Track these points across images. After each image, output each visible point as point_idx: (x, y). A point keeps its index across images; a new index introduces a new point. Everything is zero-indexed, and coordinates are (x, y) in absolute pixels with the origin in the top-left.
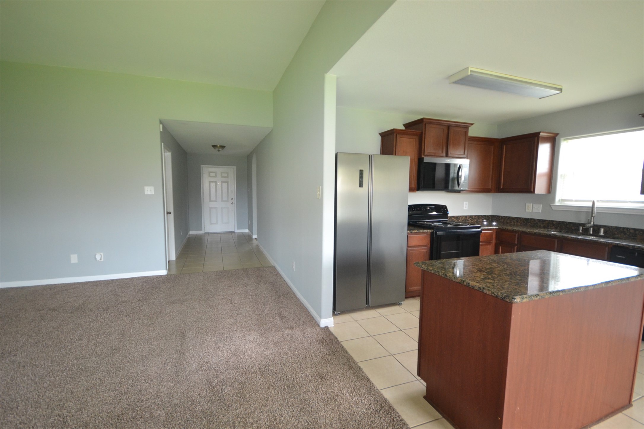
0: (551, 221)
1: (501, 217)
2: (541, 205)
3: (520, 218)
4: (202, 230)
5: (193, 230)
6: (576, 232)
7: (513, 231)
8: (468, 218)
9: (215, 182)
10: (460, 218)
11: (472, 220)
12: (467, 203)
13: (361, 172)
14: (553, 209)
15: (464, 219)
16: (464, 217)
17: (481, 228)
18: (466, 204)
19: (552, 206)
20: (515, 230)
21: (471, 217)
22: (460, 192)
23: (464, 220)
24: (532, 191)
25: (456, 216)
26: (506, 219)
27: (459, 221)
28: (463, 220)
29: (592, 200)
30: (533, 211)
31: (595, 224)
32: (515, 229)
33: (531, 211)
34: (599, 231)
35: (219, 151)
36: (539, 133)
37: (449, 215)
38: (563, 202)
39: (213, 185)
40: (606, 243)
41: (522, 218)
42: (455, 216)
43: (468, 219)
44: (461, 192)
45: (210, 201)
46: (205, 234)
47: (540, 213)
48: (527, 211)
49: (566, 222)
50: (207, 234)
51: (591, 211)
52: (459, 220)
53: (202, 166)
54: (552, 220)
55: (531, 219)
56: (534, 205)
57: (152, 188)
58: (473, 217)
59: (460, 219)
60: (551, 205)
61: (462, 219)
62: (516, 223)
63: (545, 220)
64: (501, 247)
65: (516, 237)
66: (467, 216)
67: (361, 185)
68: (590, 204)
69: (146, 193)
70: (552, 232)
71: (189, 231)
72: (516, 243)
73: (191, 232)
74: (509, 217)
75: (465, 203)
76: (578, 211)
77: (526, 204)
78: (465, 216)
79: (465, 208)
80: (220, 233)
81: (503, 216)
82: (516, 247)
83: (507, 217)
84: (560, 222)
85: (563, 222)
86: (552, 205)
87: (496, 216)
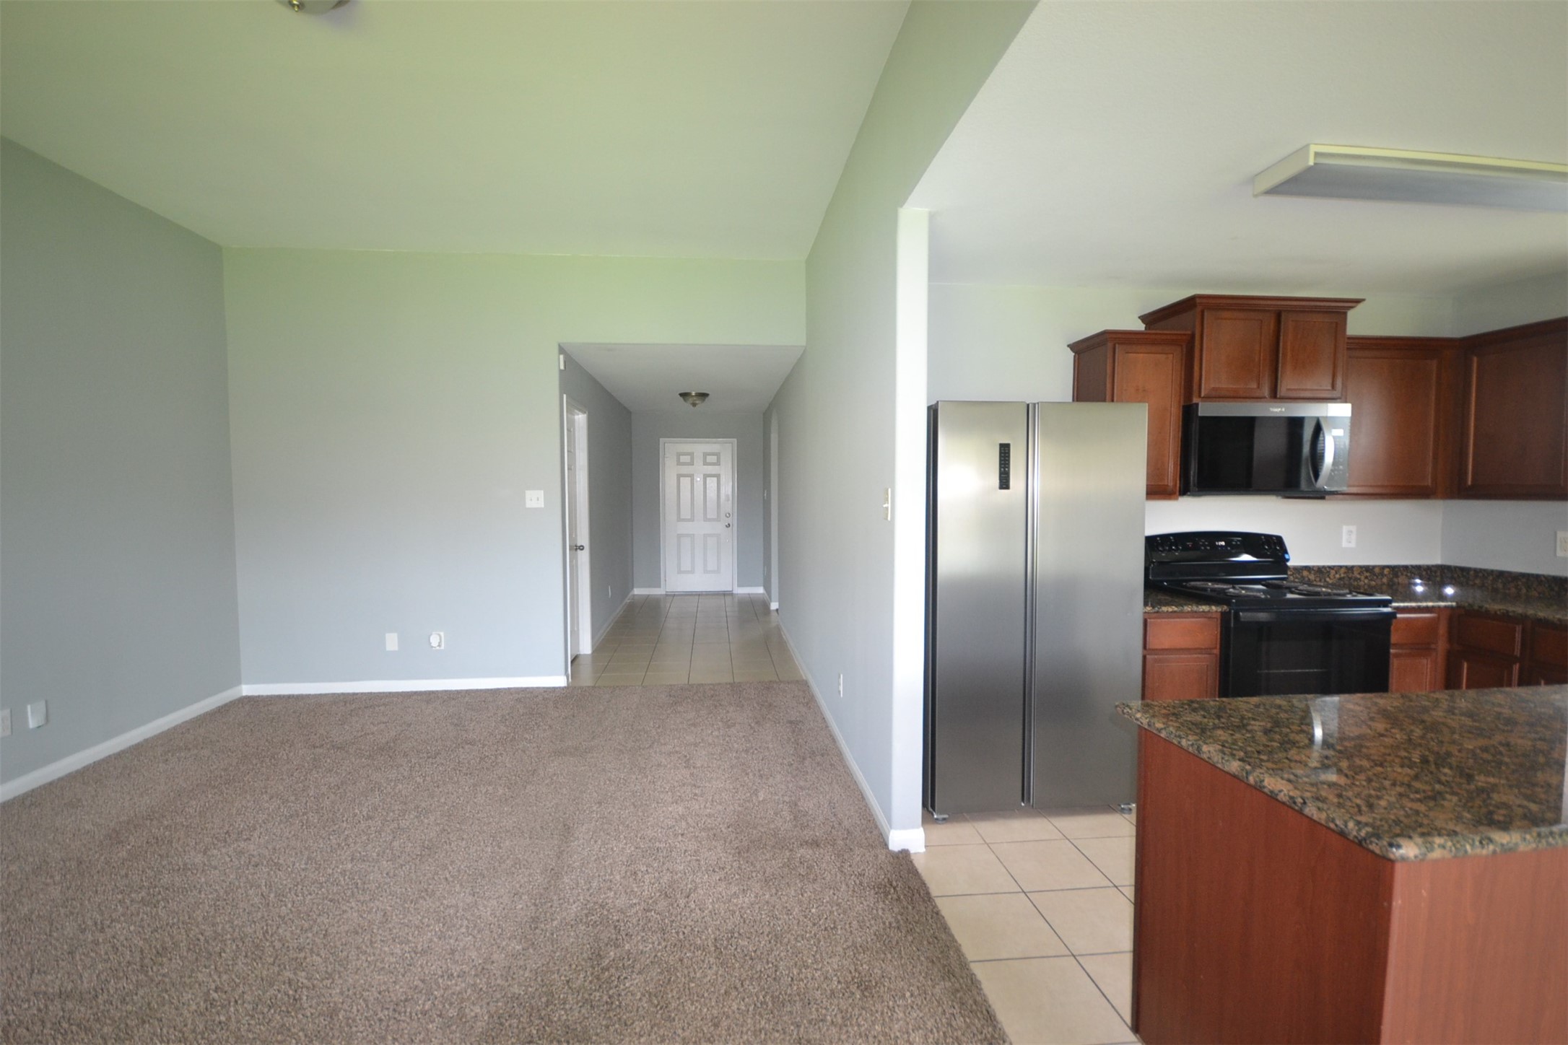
1: (1472, 573)
3: (1537, 577)
4: (660, 587)
5: (639, 587)
7: (1506, 617)
8: (1359, 574)
9: (691, 476)
10: (1327, 572)
11: (1371, 580)
12: (1353, 528)
13: (1005, 451)
15: (1342, 575)
16: (1343, 570)
17: (1395, 604)
18: (1350, 531)
20: (1511, 614)
21: (1368, 569)
22: (1322, 498)
23: (1344, 578)
26: (1491, 578)
27: (1325, 581)
28: (1340, 579)
32: (1514, 612)
35: (694, 405)
37: (1289, 564)
39: (685, 482)
41: (1544, 576)
42: (1314, 566)
43: (1358, 576)
44: (1327, 497)
45: (679, 519)
46: (667, 595)
48: (1560, 554)
50: (670, 595)
52: (1328, 579)
53: (662, 440)
57: (541, 493)
58: (1377, 570)
59: (1331, 577)
61: (1337, 576)
62: (1524, 591)
64: (1465, 665)
65: (1518, 636)
66: (1353, 567)
67: (1004, 483)
69: (529, 504)
71: (632, 589)
72: (1517, 652)
73: (637, 591)
75: (1345, 529)
77: (1556, 533)
78: (1346, 567)
79: (1345, 544)
80: (699, 594)
81: (1481, 570)
82: (1516, 667)
83: (1492, 571)
87: (1456, 568)
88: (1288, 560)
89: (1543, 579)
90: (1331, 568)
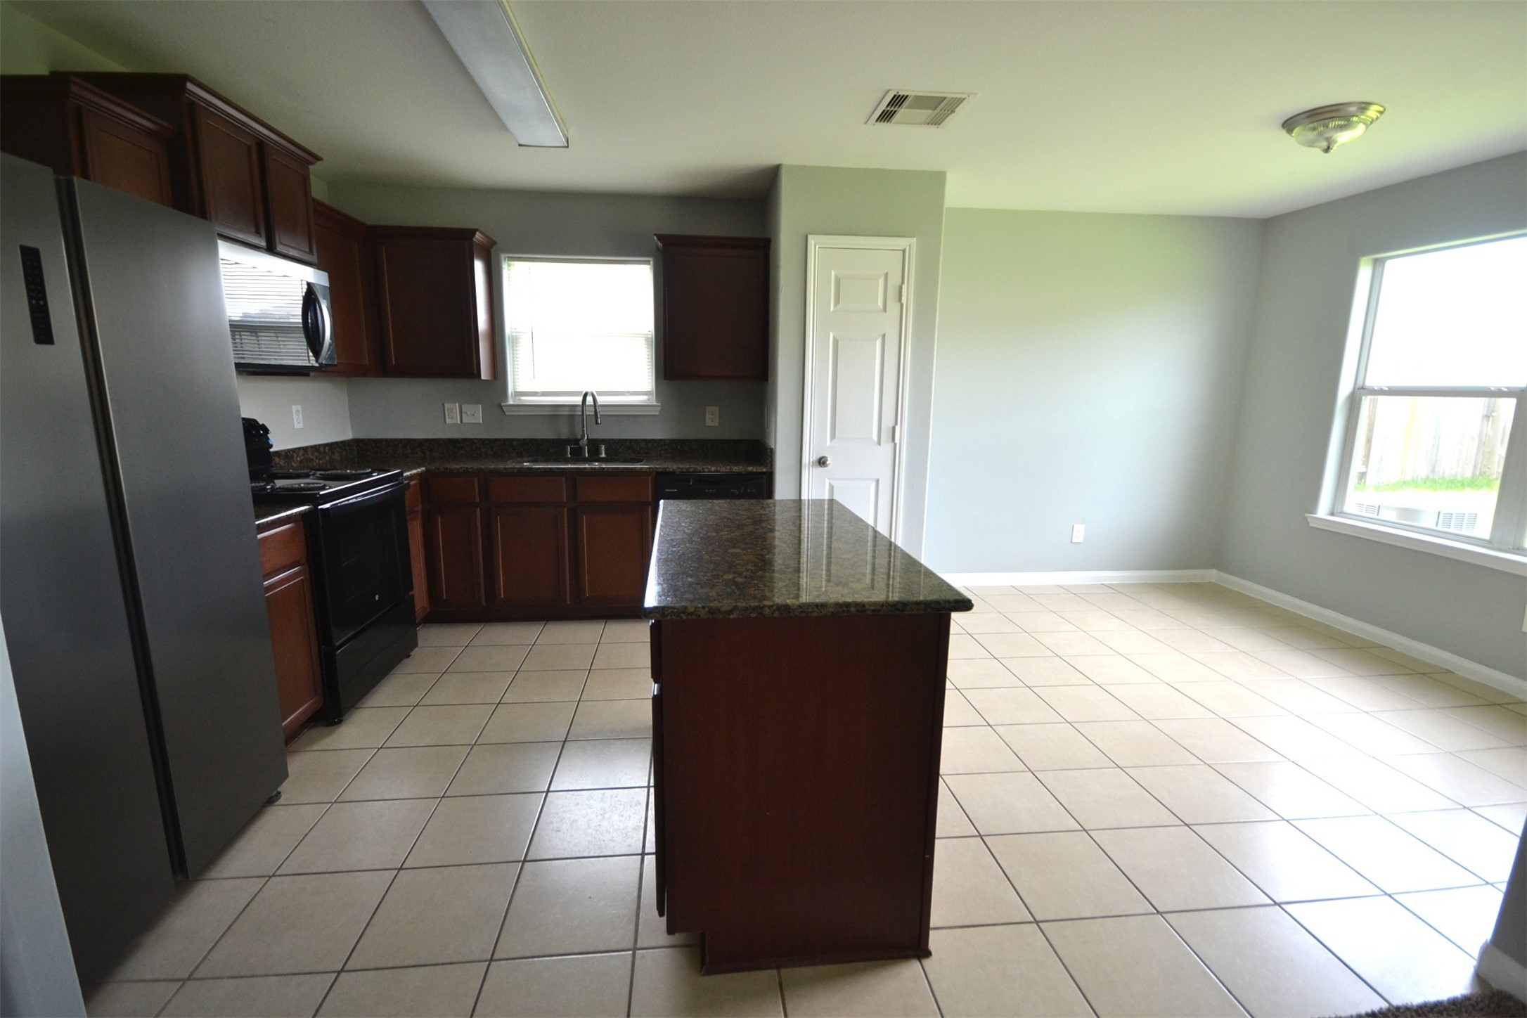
0: (508, 439)
1: (384, 443)
2: (480, 406)
3: (436, 441)
6: (560, 457)
8: (311, 454)
10: (292, 456)
11: (319, 460)
12: (299, 407)
13: (32, 262)
14: (507, 413)
15: (302, 458)
16: (301, 452)
17: (404, 476)
18: (298, 411)
19: (504, 408)
21: (315, 448)
23: (303, 460)
24: (475, 372)
25: (284, 450)
26: (400, 446)
27: (293, 466)
28: (300, 461)
29: (582, 392)
30: (463, 422)
31: (589, 438)
32: (472, 468)
33: (459, 422)
34: (598, 452)
36: (473, 232)
37: (271, 450)
38: (518, 398)
40: (648, 470)
41: (441, 439)
42: (282, 451)
43: (311, 457)
47: (479, 424)
48: (448, 421)
49: (536, 440)
51: (593, 413)
52: (293, 464)
54: (511, 437)
55: (465, 440)
56: (463, 406)
58: (321, 449)
59: (295, 459)
60: (502, 404)
61: (299, 459)
63: (496, 440)
64: (439, 519)
65: (476, 486)
66: (307, 447)
67: (43, 333)
68: (578, 400)
70: (525, 464)
72: (477, 500)
74: (409, 441)
75: (295, 408)
76: (554, 414)
77: (443, 405)
78: (302, 448)
79: (297, 426)
82: (478, 511)
83: (401, 439)
84: (525, 440)
85: (532, 441)
86: (505, 406)
87: (369, 440)
88: (271, 446)
89: (441, 442)
90: (294, 450)
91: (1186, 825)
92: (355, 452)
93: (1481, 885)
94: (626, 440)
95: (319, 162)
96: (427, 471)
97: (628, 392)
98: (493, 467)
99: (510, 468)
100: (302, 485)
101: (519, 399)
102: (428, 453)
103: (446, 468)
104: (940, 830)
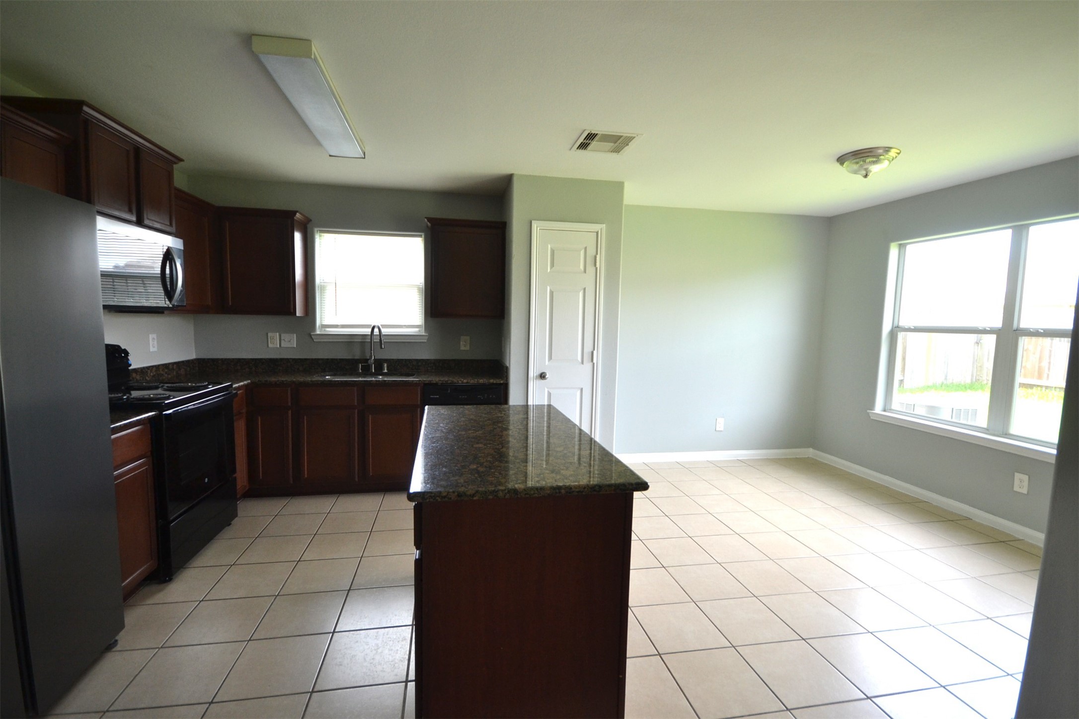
0: (315, 359)
1: (220, 362)
2: (295, 335)
6: (353, 372)
7: (282, 384)
8: (162, 370)
10: (147, 372)
11: (168, 374)
12: (155, 336)
14: (315, 340)
15: (154, 373)
16: (154, 369)
17: (233, 387)
18: (154, 339)
19: (313, 337)
21: (166, 366)
23: (155, 375)
24: (292, 311)
25: (141, 368)
26: (233, 364)
27: (146, 380)
28: (154, 376)
29: (371, 325)
30: (282, 346)
31: (376, 358)
33: (278, 346)
34: (382, 368)
36: (295, 213)
37: (130, 368)
38: (323, 329)
40: (418, 382)
41: (264, 359)
42: (138, 368)
43: (162, 373)
47: (294, 348)
48: (270, 345)
49: (337, 359)
51: (379, 341)
52: (147, 378)
54: (317, 357)
55: (282, 360)
56: (282, 335)
58: (171, 366)
59: (148, 375)
60: (312, 333)
61: (152, 374)
63: (306, 359)
64: (259, 417)
65: (289, 394)
66: (159, 365)
68: (368, 331)
70: (327, 377)
72: (290, 404)
74: (239, 360)
75: (151, 336)
76: (350, 341)
77: (267, 334)
78: (155, 366)
79: (152, 349)
81: (226, 359)
82: (290, 413)
83: (233, 359)
84: (328, 359)
85: (333, 360)
86: (313, 335)
87: (209, 359)
88: (130, 365)
89: (264, 361)
90: (148, 368)
91: (803, 639)
92: (197, 368)
93: (1005, 676)
94: (402, 360)
95: (182, 163)
96: (252, 383)
97: (405, 326)
98: (302, 380)
99: (316, 381)
100: (152, 396)
101: (325, 330)
102: (254, 369)
103: (267, 381)
104: (630, 651)
